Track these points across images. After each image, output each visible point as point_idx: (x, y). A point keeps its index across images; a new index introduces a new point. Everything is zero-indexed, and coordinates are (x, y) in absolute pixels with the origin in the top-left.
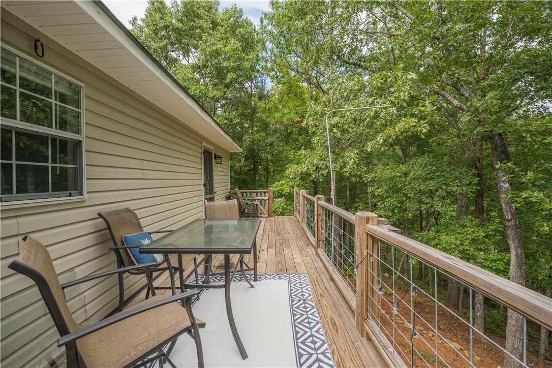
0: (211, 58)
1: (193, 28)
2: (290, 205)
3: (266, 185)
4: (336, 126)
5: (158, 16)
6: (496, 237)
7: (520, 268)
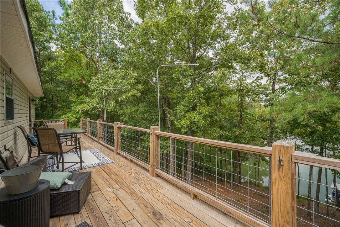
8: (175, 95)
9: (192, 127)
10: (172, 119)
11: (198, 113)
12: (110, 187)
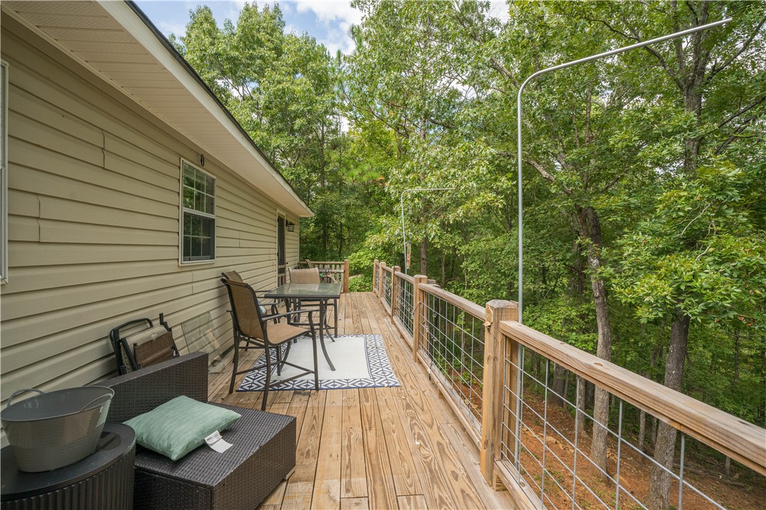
0: (275, 98)
1: (252, 58)
2: (370, 281)
3: (339, 256)
4: (418, 196)
5: (207, 40)
6: (589, 317)
7: (606, 347)
8: (617, 202)
9: (681, 305)
10: (604, 275)
11: (709, 259)
12: (343, 480)
